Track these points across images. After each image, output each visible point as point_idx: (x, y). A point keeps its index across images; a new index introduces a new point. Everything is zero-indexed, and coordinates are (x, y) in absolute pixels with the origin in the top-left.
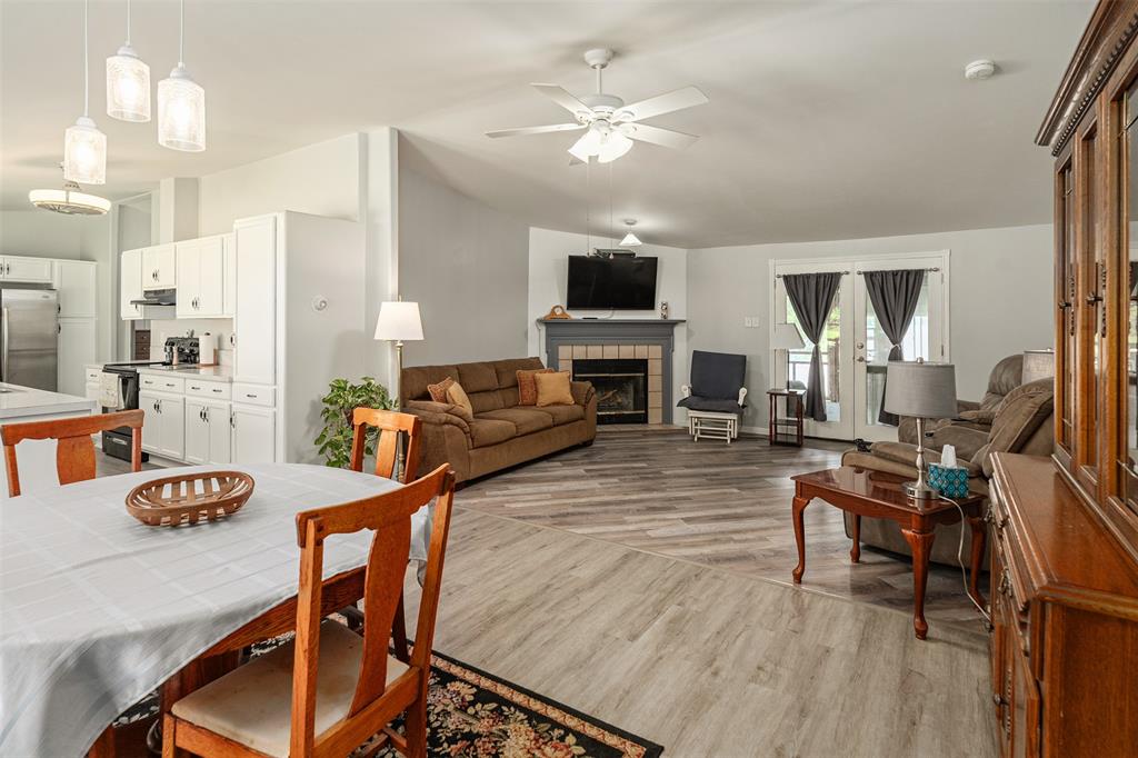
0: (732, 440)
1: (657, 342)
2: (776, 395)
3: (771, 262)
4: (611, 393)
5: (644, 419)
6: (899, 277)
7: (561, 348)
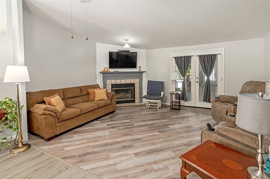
0: (159, 108)
1: (138, 78)
2: (172, 94)
3: (171, 53)
4: (124, 94)
5: (134, 101)
6: (209, 56)
7: (107, 81)
